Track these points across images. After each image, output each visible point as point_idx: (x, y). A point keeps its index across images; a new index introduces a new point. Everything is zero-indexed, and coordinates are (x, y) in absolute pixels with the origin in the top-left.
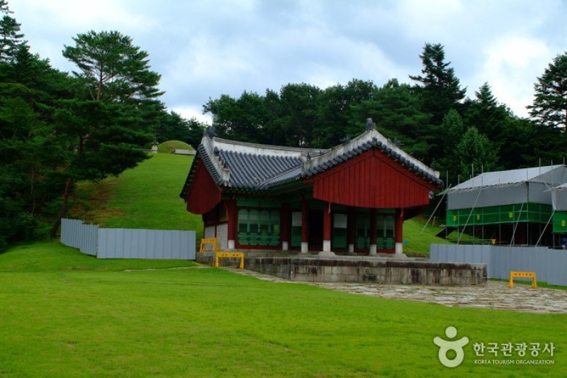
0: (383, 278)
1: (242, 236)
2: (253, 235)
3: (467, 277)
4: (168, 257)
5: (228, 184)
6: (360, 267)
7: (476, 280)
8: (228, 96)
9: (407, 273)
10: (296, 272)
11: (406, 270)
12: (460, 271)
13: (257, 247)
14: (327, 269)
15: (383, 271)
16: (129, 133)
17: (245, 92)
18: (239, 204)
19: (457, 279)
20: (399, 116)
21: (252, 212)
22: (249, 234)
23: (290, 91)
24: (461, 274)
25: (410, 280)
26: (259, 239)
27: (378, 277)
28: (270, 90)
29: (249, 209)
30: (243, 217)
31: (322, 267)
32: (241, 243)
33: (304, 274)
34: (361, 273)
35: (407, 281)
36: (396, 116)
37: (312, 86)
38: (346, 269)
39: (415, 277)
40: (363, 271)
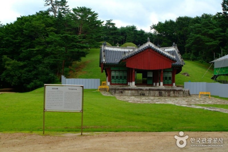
0: (148, 94)
1: (113, 80)
2: (117, 80)
3: (181, 94)
4: (90, 88)
5: (104, 62)
6: (139, 91)
7: (185, 95)
8: (161, 22)
9: (157, 93)
10: (115, 93)
11: (156, 92)
12: (178, 92)
13: (118, 84)
14: (126, 91)
15: (148, 92)
16: (79, 45)
17: (166, 20)
18: (112, 69)
19: (177, 95)
20: (207, 30)
21: (116, 72)
22: (119, 80)
23: (180, 19)
24: (179, 93)
25: (158, 95)
26: (119, 81)
27: (146, 94)
28: (171, 20)
29: (115, 71)
30: (113, 74)
31: (125, 91)
32: (112, 83)
33: (118, 93)
34: (139, 93)
35: (157, 95)
36: (206, 30)
37: (189, 17)
38: (133, 91)
39: (160, 94)
40: (140, 92)
